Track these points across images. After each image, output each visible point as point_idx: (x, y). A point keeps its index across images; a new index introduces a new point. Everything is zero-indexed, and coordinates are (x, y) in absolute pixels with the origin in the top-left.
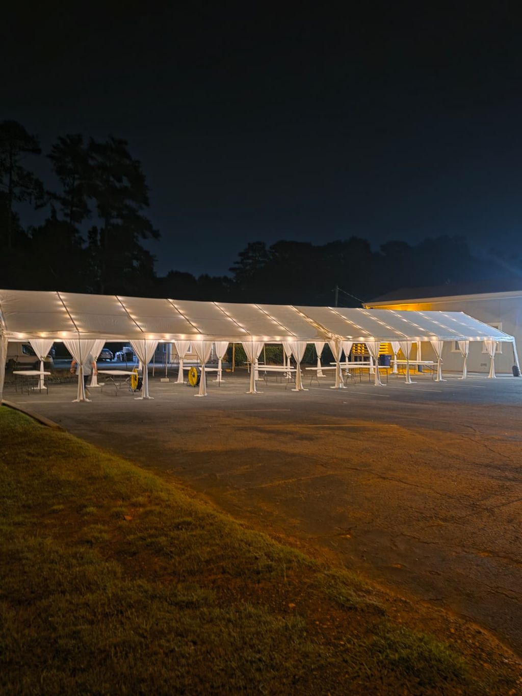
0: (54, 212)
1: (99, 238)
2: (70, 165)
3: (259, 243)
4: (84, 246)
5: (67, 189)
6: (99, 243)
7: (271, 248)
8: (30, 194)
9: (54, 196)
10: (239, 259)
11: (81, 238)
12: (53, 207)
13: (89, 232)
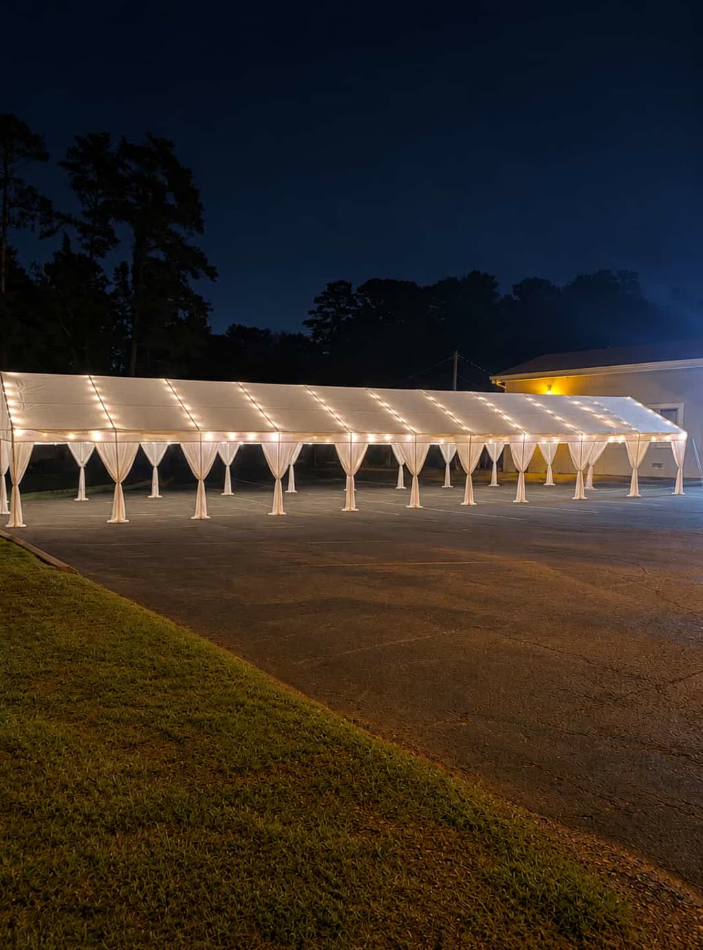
0: (67, 242)
1: (130, 278)
2: (92, 176)
3: (341, 283)
4: (109, 290)
5: (88, 209)
6: (130, 285)
7: (359, 290)
8: (32, 218)
9: (68, 219)
10: (315, 307)
11: (104, 278)
12: (65, 234)
13: (116, 270)
